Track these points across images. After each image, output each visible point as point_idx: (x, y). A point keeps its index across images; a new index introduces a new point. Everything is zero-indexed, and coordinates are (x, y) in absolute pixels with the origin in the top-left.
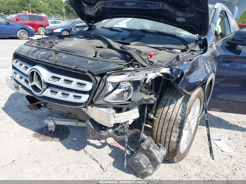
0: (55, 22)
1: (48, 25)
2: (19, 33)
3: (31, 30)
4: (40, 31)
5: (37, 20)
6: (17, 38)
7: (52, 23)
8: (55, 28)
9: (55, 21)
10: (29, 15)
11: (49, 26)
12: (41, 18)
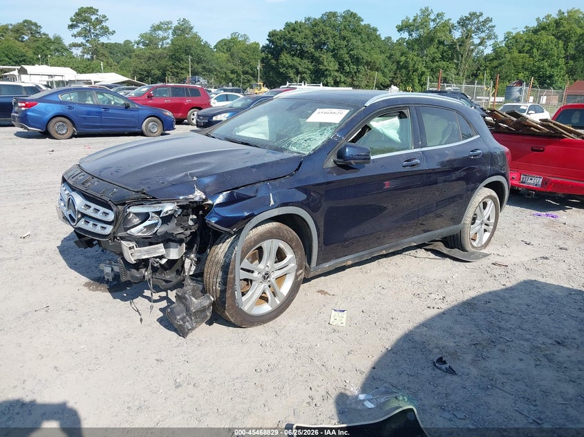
0: (227, 98)
1: (209, 105)
2: (147, 124)
3: (168, 118)
4: (192, 117)
5: (188, 95)
6: (142, 134)
7: (219, 99)
8: (215, 112)
9: (227, 95)
10: (172, 87)
11: (212, 106)
12: (195, 92)
